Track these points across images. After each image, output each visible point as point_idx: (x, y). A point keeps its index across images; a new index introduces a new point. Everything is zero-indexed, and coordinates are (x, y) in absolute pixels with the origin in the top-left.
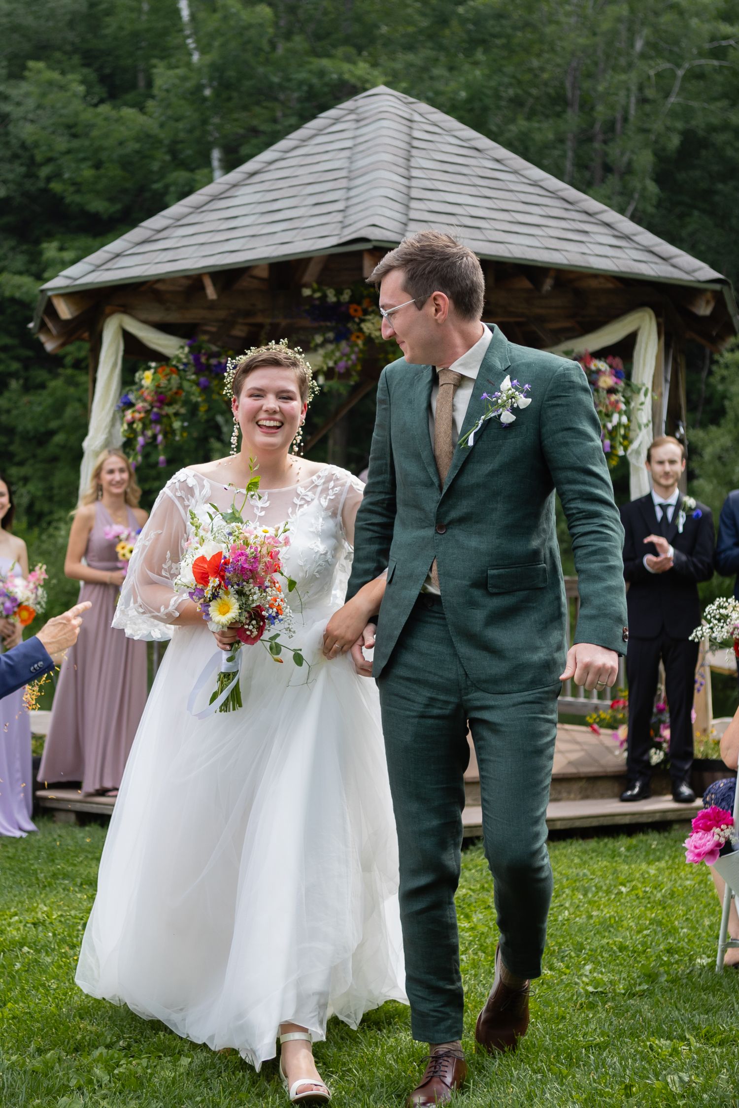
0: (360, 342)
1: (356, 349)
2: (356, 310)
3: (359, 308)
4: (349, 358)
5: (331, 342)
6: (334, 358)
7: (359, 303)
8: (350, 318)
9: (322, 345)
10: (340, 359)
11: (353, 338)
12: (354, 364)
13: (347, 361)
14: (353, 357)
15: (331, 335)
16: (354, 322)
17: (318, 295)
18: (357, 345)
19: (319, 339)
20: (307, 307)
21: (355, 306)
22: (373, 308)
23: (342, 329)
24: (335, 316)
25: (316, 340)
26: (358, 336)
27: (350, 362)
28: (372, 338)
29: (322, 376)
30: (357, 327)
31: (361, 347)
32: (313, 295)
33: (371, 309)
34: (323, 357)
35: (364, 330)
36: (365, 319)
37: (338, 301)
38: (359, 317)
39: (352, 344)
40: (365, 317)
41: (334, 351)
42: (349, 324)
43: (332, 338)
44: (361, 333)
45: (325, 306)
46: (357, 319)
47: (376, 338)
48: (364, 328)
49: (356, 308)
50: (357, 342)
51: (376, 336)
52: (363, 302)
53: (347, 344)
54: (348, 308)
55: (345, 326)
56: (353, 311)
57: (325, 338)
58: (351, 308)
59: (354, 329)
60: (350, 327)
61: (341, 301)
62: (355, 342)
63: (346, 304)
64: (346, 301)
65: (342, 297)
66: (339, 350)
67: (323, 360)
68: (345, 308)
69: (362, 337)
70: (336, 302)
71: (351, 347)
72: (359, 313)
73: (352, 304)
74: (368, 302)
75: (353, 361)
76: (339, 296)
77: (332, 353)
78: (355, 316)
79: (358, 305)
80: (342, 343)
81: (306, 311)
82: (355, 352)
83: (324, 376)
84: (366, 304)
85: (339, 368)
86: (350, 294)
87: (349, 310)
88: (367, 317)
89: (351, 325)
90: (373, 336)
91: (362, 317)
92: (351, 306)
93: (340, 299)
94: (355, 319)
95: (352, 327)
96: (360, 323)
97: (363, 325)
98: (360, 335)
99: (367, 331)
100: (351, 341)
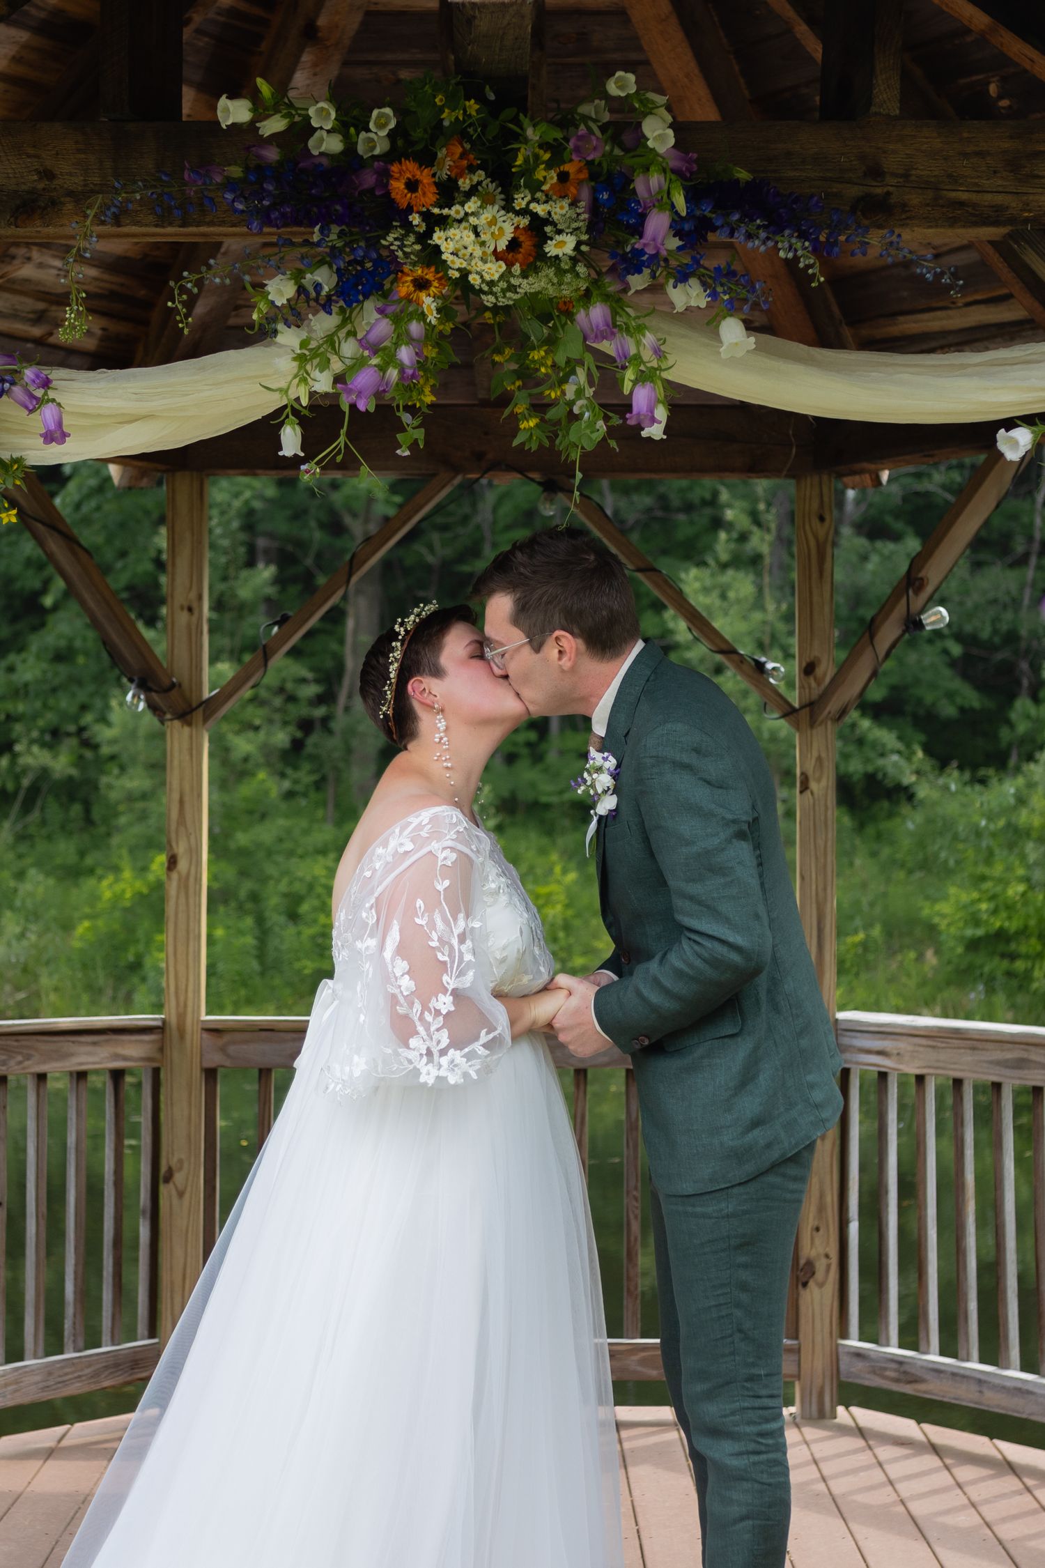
0: (429, 303)
1: (415, 328)
2: (412, 186)
3: (425, 176)
4: (390, 359)
5: (325, 304)
6: (337, 366)
7: (427, 159)
8: (394, 215)
9: (294, 315)
10: (359, 363)
11: (405, 288)
12: (407, 383)
13: (382, 369)
14: (405, 354)
15: (324, 278)
16: (408, 227)
17: (274, 125)
18: (423, 316)
19: (280, 290)
20: (236, 171)
21: (411, 169)
22: (475, 179)
23: (362, 254)
24: (338, 207)
25: (270, 297)
26: (422, 278)
27: (393, 374)
28: (472, 286)
29: (294, 429)
30: (418, 247)
31: (432, 318)
32: (258, 125)
33: (468, 181)
34: (294, 359)
35: (444, 257)
36: (448, 216)
37: (350, 149)
38: (424, 209)
39: (402, 311)
40: (446, 211)
41: (336, 338)
42: (390, 238)
43: (326, 289)
44: (433, 269)
45: (301, 165)
46: (417, 216)
47: (486, 288)
48: (443, 249)
49: (414, 176)
50: (419, 303)
51: (483, 280)
52: (440, 155)
53: (381, 311)
54: (385, 175)
55: (373, 244)
56: (403, 186)
57: (301, 290)
58: (397, 175)
59: (406, 255)
60: (393, 251)
61: (361, 149)
62: (410, 301)
63: (376, 163)
64: (377, 152)
65: (363, 135)
66: (352, 333)
67: (295, 371)
68: (375, 176)
69: (435, 284)
70: (343, 153)
71: (397, 320)
72: (424, 194)
73: (400, 163)
74: (457, 156)
75: (402, 371)
76: (352, 130)
77: (326, 342)
78: (409, 204)
79: (420, 167)
80: (362, 308)
81: (230, 184)
82: (411, 340)
83: (298, 429)
84: (451, 163)
85: (354, 397)
86: (392, 125)
87: (387, 184)
88: (455, 211)
89: (396, 239)
90: (474, 279)
91: (436, 211)
92: (395, 168)
93: (357, 143)
94: (410, 218)
95: (401, 247)
96: (429, 233)
97: (439, 238)
98: (430, 277)
99: (453, 262)
100: (396, 298)
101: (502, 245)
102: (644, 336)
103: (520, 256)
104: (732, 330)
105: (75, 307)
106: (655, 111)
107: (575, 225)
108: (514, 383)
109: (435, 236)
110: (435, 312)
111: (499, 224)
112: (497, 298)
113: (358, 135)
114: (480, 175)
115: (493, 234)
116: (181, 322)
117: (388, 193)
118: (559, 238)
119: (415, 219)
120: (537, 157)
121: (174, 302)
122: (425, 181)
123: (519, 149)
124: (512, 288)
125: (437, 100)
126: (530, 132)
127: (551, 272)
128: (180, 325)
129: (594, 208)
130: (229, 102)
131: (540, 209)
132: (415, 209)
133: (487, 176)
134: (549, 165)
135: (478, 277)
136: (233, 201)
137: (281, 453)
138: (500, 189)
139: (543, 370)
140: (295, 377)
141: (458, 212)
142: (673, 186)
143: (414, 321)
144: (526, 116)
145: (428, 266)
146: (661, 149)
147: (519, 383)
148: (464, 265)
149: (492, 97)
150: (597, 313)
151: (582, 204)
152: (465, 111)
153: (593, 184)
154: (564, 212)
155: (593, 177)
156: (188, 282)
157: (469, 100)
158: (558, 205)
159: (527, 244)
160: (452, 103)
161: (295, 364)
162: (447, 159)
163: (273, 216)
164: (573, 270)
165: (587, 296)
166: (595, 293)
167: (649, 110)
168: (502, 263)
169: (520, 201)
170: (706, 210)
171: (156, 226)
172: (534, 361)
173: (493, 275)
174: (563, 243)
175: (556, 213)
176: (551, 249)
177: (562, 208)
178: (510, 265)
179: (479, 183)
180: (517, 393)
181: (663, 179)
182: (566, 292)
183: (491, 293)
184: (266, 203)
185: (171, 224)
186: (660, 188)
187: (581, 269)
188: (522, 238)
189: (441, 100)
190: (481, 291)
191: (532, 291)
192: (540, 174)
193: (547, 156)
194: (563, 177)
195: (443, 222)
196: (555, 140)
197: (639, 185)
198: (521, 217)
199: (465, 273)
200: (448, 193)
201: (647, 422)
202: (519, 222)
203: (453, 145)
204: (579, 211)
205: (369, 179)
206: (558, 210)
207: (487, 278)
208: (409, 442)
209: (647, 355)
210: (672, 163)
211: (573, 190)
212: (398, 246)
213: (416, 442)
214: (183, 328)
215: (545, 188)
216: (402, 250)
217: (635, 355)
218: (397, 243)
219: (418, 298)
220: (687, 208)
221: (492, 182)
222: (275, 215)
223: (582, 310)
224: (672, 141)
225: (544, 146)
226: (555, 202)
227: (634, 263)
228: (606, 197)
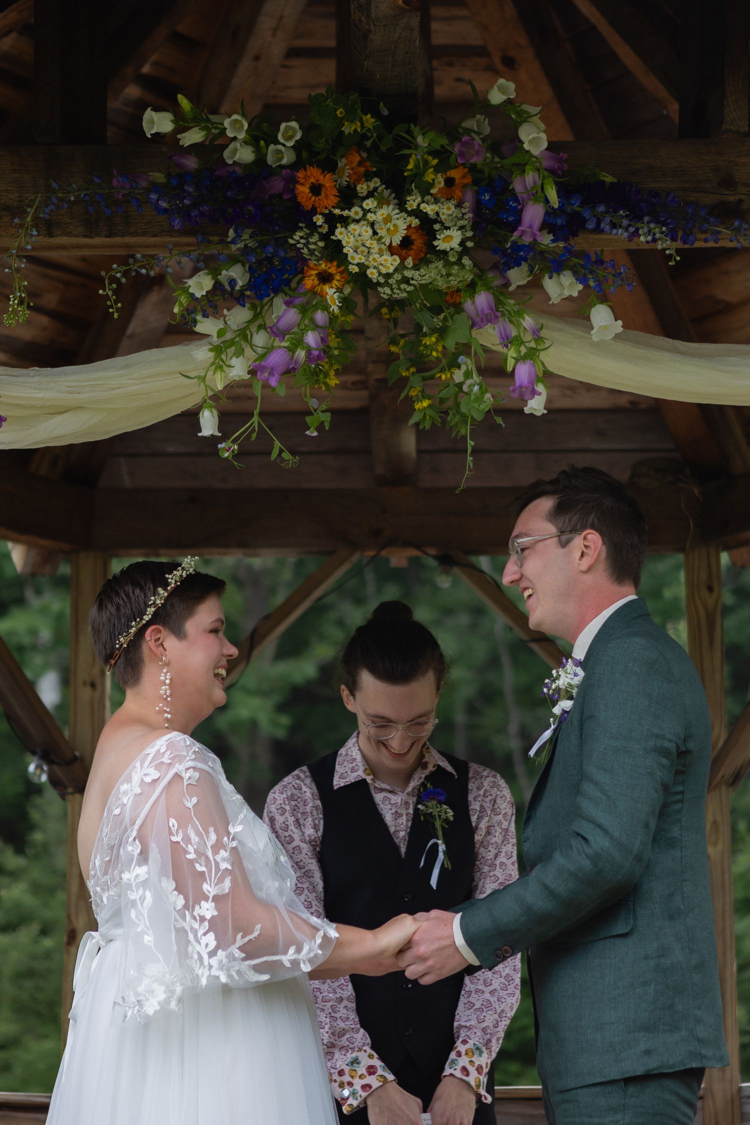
0: (331, 293)
1: (320, 317)
2: (316, 189)
3: (327, 181)
4: (299, 342)
5: (239, 299)
6: (250, 352)
7: (329, 166)
9: (211, 307)
10: (270, 349)
11: (310, 281)
13: (292, 350)
14: (311, 338)
15: (238, 274)
16: (313, 227)
17: (193, 137)
18: (326, 308)
19: (199, 285)
20: (159, 177)
21: (315, 174)
22: (372, 185)
23: (272, 251)
24: (250, 208)
25: (190, 291)
26: (325, 271)
27: (301, 354)
28: (370, 280)
29: (212, 412)
30: (321, 244)
31: (335, 309)
32: (179, 136)
33: (365, 186)
34: (211, 350)
35: (345, 251)
36: (348, 217)
37: (260, 160)
38: (327, 211)
39: (308, 303)
40: (346, 213)
41: (248, 332)
42: (298, 235)
43: (240, 283)
44: (335, 263)
45: (217, 173)
46: (320, 217)
47: (382, 280)
48: (344, 244)
49: (317, 181)
50: (323, 295)
51: (380, 274)
52: (340, 164)
53: (288, 304)
54: (292, 181)
55: (282, 243)
56: (308, 191)
57: (218, 286)
58: (302, 181)
59: (311, 252)
60: (300, 249)
61: (270, 160)
62: (315, 293)
63: (284, 171)
64: (285, 161)
65: (272, 147)
66: (262, 327)
67: (212, 360)
68: (283, 183)
69: (338, 277)
70: (254, 163)
71: (304, 310)
72: (326, 196)
73: (305, 169)
74: (356, 164)
75: (309, 352)
76: (262, 143)
77: (239, 335)
78: (313, 206)
79: (323, 172)
80: (272, 304)
81: (155, 187)
82: (316, 327)
83: (215, 413)
84: (351, 172)
85: (266, 375)
86: (298, 136)
87: (294, 188)
88: (355, 212)
89: (302, 238)
90: (372, 274)
91: (337, 211)
92: (300, 174)
93: (266, 154)
94: (315, 219)
95: (306, 245)
96: (332, 232)
97: (341, 233)
98: (332, 270)
99: (353, 258)
100: (302, 291)
101: (397, 240)
102: (523, 319)
103: (412, 252)
104: (601, 315)
105: (18, 294)
106: (529, 119)
107: (462, 223)
108: (408, 369)
109: (337, 231)
110: (337, 301)
111: (393, 222)
112: (392, 289)
113: (267, 148)
114: (376, 182)
115: (388, 229)
116: (111, 307)
117: (295, 197)
118: (447, 233)
119: (319, 220)
120: (426, 163)
121: (104, 290)
122: (327, 185)
123: (410, 155)
124: (406, 281)
125: (338, 112)
126: (420, 139)
127: (440, 264)
128: (111, 310)
129: (478, 208)
130: (153, 113)
131: (429, 209)
132: (318, 210)
133: (382, 183)
134: (437, 169)
135: (375, 271)
136: (158, 200)
137: (199, 434)
138: (394, 195)
139: (434, 354)
140: (213, 364)
141: (356, 213)
142: (546, 181)
143: (319, 311)
144: (416, 126)
145: (331, 261)
146: (536, 152)
147: (412, 370)
148: (363, 260)
149: (385, 112)
150: (482, 300)
151: (467, 204)
152: (362, 124)
153: (476, 188)
154: (450, 212)
155: (475, 182)
156: (117, 273)
157: (366, 115)
158: (445, 207)
159: (418, 242)
160: (351, 116)
161: (212, 354)
162: (347, 166)
163: (193, 214)
164: (459, 262)
165: (472, 287)
166: (480, 283)
167: (525, 118)
168: (396, 257)
169: (413, 202)
170: (575, 205)
171: (85, 236)
172: (426, 346)
173: (389, 268)
174: (450, 237)
175: (443, 214)
176: (441, 244)
177: (449, 209)
178: (403, 259)
179: (375, 189)
180: (411, 378)
181: (537, 176)
182: (454, 282)
183: (386, 284)
184: (187, 202)
185: (98, 235)
186: (535, 183)
187: (466, 261)
188: (414, 237)
189: (341, 113)
190: (379, 284)
191: (423, 282)
192: (429, 176)
193: (435, 162)
194: (450, 182)
195: (345, 221)
196: (442, 146)
197: (517, 186)
198: (413, 218)
199: (363, 267)
200: (348, 197)
201: (528, 395)
202: (411, 221)
203: (351, 154)
204: (464, 211)
205: (277, 185)
206: (445, 211)
207: (384, 271)
208: (316, 424)
209: (528, 337)
210: (546, 163)
211: (458, 193)
212: (304, 244)
213: (322, 423)
214: (113, 312)
215: (433, 191)
216: (308, 248)
217: (516, 336)
218: (303, 241)
219: (322, 290)
220: (559, 202)
221: (386, 188)
222: (194, 213)
223: (469, 300)
224: (545, 145)
225: (434, 153)
226: (442, 203)
227: (514, 257)
228: (487, 197)
